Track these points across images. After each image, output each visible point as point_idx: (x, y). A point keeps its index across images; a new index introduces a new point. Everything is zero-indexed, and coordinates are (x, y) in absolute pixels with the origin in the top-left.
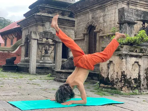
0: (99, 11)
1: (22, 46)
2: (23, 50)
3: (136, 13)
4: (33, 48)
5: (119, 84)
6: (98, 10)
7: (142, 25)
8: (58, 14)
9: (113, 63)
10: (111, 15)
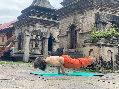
1: (15, 41)
2: (16, 44)
3: (108, 16)
4: (26, 42)
5: (98, 65)
6: (78, 14)
7: (112, 25)
8: (44, 17)
9: (93, 51)
10: (89, 18)
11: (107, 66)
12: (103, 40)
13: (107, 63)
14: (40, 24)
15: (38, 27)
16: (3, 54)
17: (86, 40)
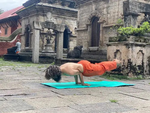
0: (102, 3)
1: (21, 35)
2: (23, 39)
3: (140, 6)
4: (36, 38)
5: (126, 70)
6: (101, 1)
7: (144, 17)
8: (58, 4)
9: (120, 52)
10: (115, 7)
11: (136, 71)
12: (132, 39)
13: (137, 68)
14: (53, 14)
15: (50, 18)
16: (6, 52)
17: (111, 37)
